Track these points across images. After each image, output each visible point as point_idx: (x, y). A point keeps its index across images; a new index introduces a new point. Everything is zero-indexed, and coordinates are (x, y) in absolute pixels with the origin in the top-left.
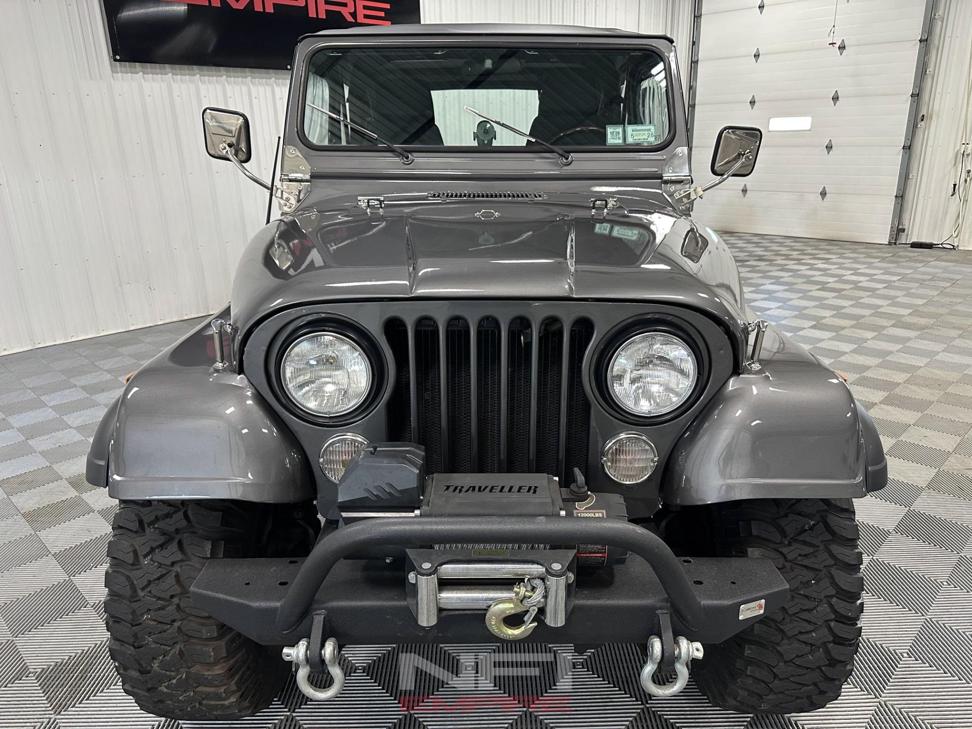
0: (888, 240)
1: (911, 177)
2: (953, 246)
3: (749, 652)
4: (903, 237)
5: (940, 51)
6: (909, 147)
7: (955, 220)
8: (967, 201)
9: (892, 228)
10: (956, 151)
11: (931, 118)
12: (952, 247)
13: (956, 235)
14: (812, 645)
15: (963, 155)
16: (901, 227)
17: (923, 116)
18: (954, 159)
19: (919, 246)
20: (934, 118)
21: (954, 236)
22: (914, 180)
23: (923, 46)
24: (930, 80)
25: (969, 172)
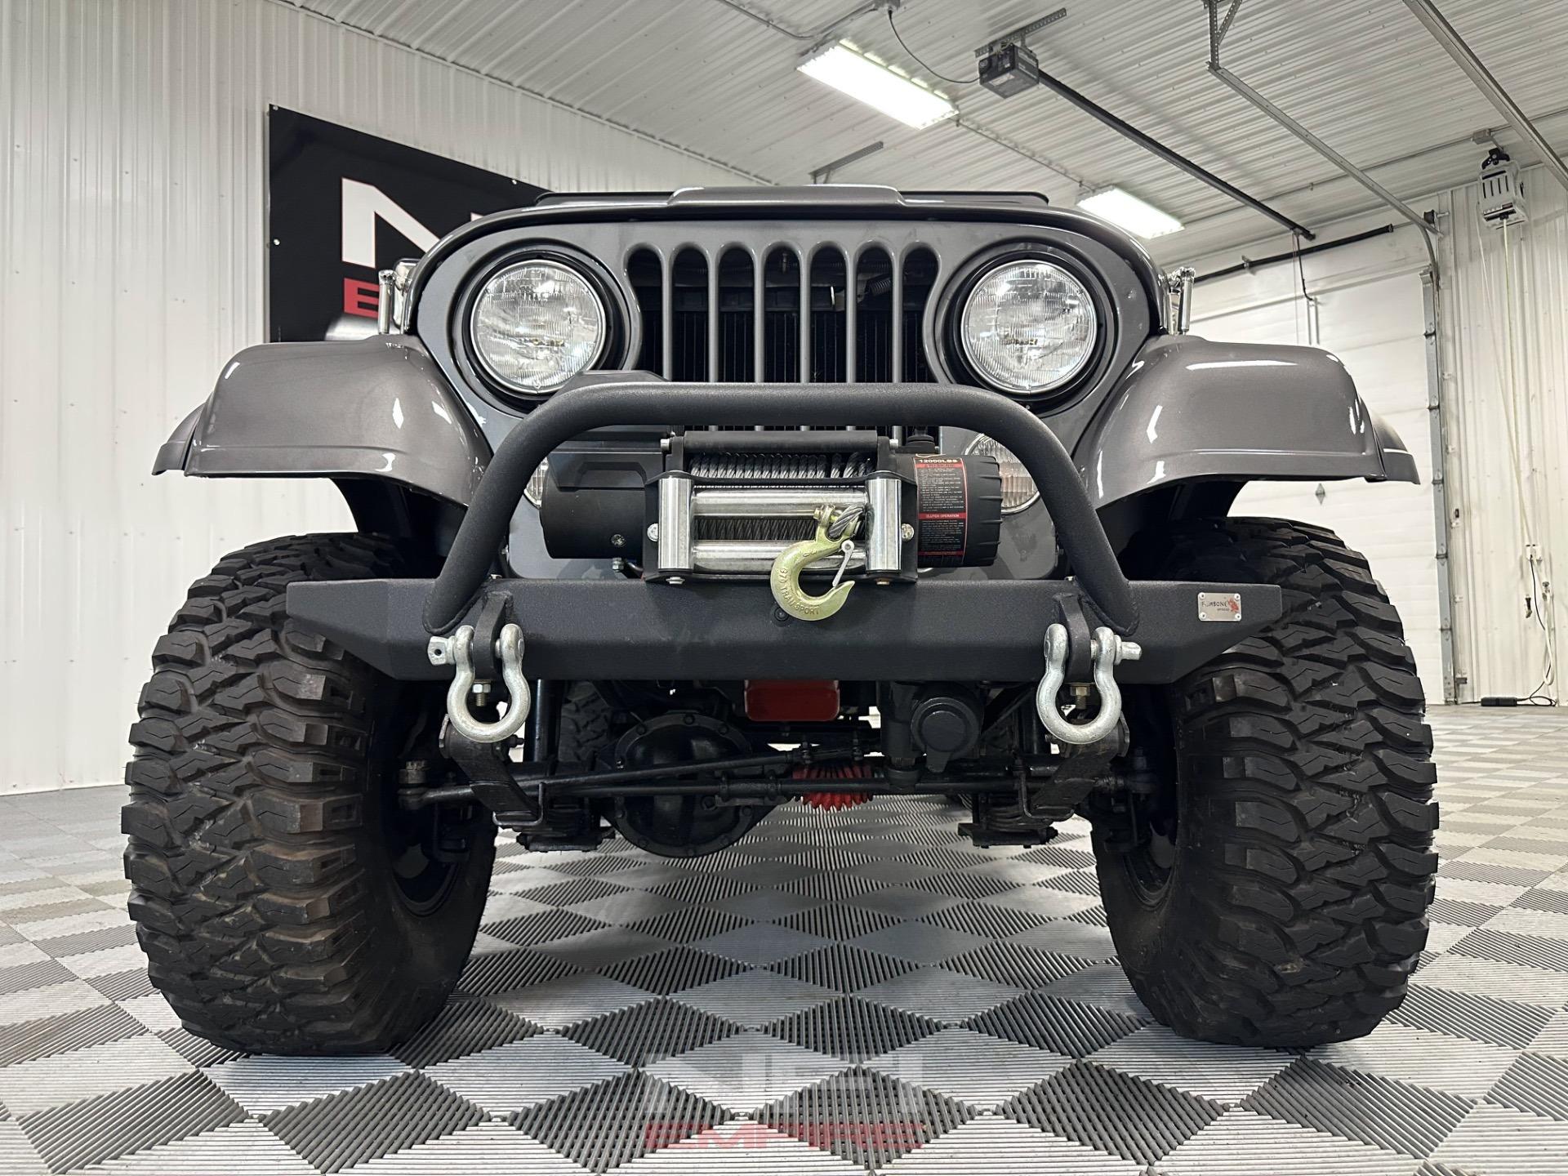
0: (1443, 698)
1: (1457, 599)
2: (1550, 700)
3: (1243, 816)
4: (1465, 692)
5: (1461, 420)
6: (1446, 556)
7: (1542, 659)
8: (1554, 629)
9: (1445, 678)
10: (1518, 558)
11: (1470, 512)
12: (1549, 703)
13: (1549, 682)
14: (1351, 792)
15: (1531, 561)
16: (1459, 676)
17: (1457, 510)
18: (1518, 569)
19: (1494, 703)
20: (1474, 512)
21: (1547, 682)
22: (1464, 604)
23: (1434, 415)
24: (1455, 460)
25: (1546, 585)
